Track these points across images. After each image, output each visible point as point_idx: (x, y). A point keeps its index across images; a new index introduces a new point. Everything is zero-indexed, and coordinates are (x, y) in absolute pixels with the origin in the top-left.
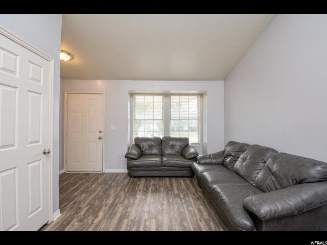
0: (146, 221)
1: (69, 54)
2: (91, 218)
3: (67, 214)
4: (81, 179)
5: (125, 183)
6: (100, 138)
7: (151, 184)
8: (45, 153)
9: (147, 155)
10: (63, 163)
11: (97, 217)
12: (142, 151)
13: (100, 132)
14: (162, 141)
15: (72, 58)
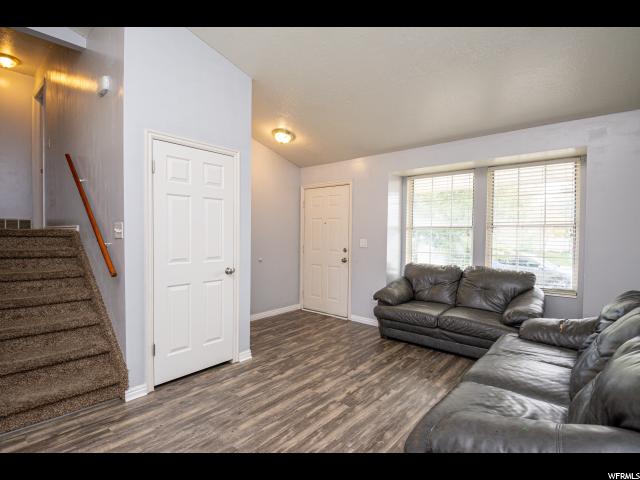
0: (334, 402)
1: (288, 133)
2: (275, 372)
3: (258, 358)
4: (312, 322)
5: (364, 344)
6: (344, 261)
7: (405, 357)
8: (227, 273)
9: (422, 301)
10: (299, 295)
11: (282, 373)
12: (414, 292)
13: (345, 250)
14: (462, 275)
15: (294, 137)
